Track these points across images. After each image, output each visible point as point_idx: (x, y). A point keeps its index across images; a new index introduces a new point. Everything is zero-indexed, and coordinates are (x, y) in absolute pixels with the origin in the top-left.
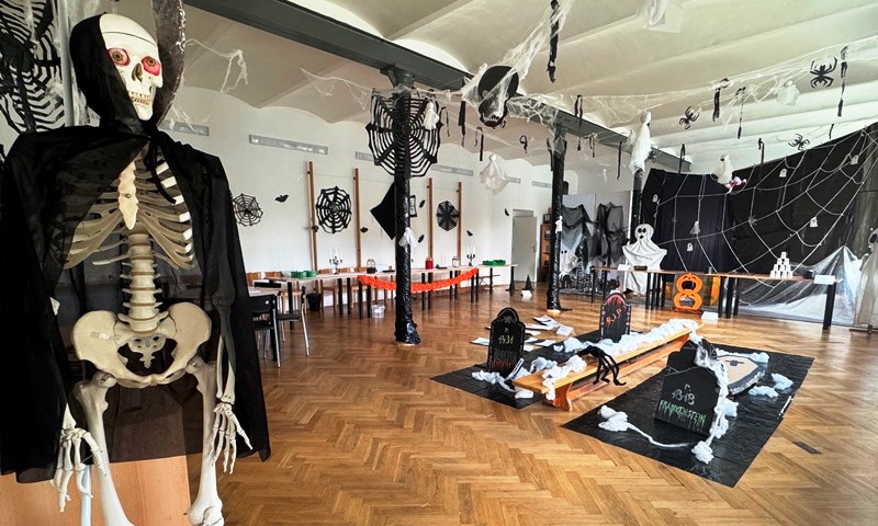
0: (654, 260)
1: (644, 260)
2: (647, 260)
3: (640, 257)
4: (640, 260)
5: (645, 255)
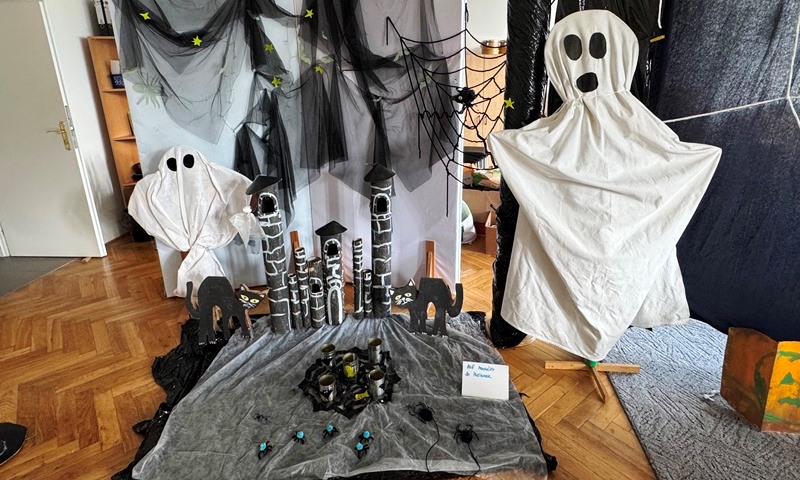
1: (614, 204)
2: (633, 203)
3: (597, 192)
4: (596, 204)
5: (616, 182)
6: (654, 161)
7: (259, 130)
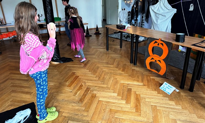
0: (167, 17)
1: (160, 16)
2: (163, 16)
3: (159, 14)
4: (158, 16)
5: (161, 13)
6: (168, 11)
7: (135, 6)
